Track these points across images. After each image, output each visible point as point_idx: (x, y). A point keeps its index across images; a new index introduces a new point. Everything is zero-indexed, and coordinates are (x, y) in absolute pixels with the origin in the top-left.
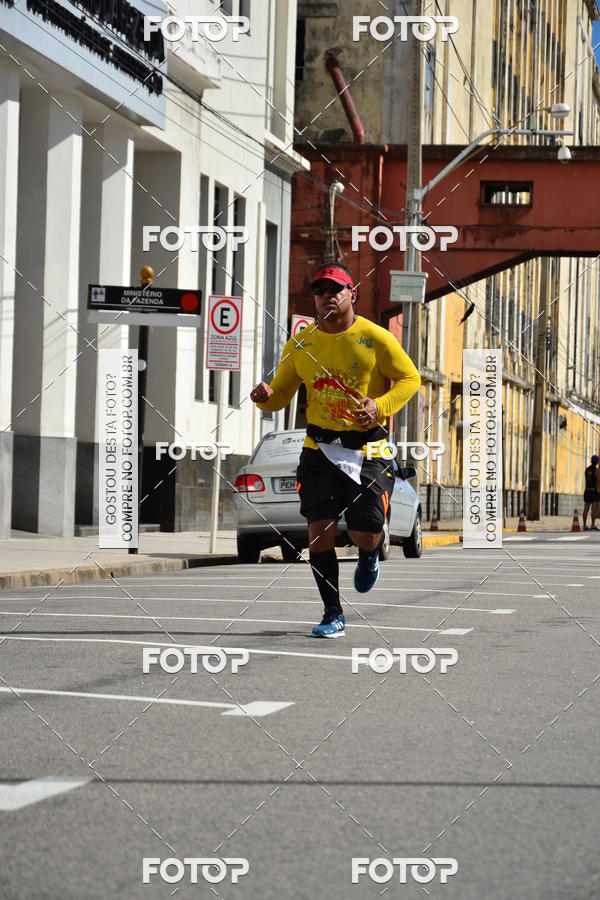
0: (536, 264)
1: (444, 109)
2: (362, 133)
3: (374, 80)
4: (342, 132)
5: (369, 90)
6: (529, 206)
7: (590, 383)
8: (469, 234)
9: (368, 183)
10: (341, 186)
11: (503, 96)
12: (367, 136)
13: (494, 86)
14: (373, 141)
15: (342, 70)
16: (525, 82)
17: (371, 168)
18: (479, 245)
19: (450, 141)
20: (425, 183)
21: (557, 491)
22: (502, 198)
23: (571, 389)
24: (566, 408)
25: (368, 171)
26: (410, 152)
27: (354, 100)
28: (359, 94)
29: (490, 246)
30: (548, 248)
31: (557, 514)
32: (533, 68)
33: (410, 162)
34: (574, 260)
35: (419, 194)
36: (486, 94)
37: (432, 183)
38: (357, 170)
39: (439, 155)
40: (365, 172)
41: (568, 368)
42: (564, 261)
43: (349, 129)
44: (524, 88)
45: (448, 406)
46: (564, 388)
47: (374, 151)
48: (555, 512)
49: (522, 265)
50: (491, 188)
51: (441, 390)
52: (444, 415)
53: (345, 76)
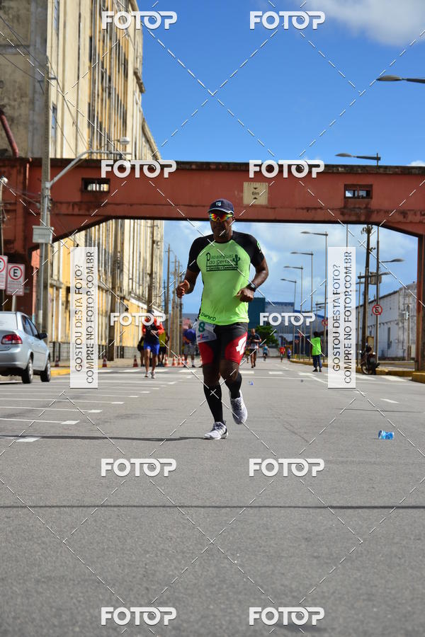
0: (112, 223)
1: (62, 139)
2: (17, 151)
3: (24, 123)
4: (6, 150)
5: (21, 128)
6: (108, 192)
7: (141, 287)
8: (75, 206)
9: (21, 178)
10: (6, 180)
11: (93, 133)
12: (20, 153)
13: (89, 127)
14: (23, 156)
15: (6, 117)
16: (105, 125)
17: (22, 171)
18: (81, 213)
19: (66, 156)
20: (52, 179)
21: (124, 345)
22: (94, 187)
23: (130, 290)
24: (128, 300)
25: (20, 172)
26: (43, 162)
27: (13, 133)
28: (15, 130)
29: (87, 213)
30: (118, 215)
31: (123, 358)
32: (110, 118)
33: (43, 167)
34: (132, 221)
35: (48, 185)
36: (85, 131)
37: (56, 179)
38: (14, 171)
39: (59, 164)
40: (19, 172)
41: (129, 279)
42: (127, 221)
43: (10, 149)
44: (105, 129)
45: (64, 299)
46: (127, 289)
47: (24, 161)
48: (122, 356)
49: (104, 223)
50: (87, 182)
51: (61, 290)
52: (63, 304)
53: (8, 120)
